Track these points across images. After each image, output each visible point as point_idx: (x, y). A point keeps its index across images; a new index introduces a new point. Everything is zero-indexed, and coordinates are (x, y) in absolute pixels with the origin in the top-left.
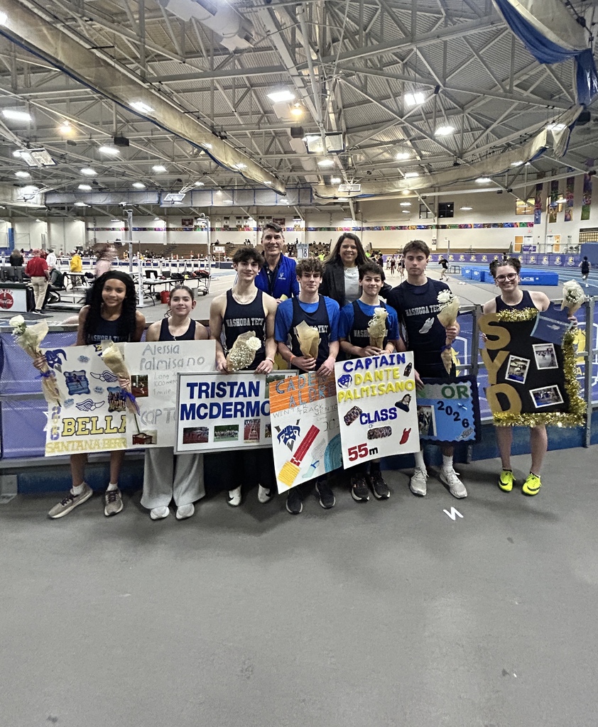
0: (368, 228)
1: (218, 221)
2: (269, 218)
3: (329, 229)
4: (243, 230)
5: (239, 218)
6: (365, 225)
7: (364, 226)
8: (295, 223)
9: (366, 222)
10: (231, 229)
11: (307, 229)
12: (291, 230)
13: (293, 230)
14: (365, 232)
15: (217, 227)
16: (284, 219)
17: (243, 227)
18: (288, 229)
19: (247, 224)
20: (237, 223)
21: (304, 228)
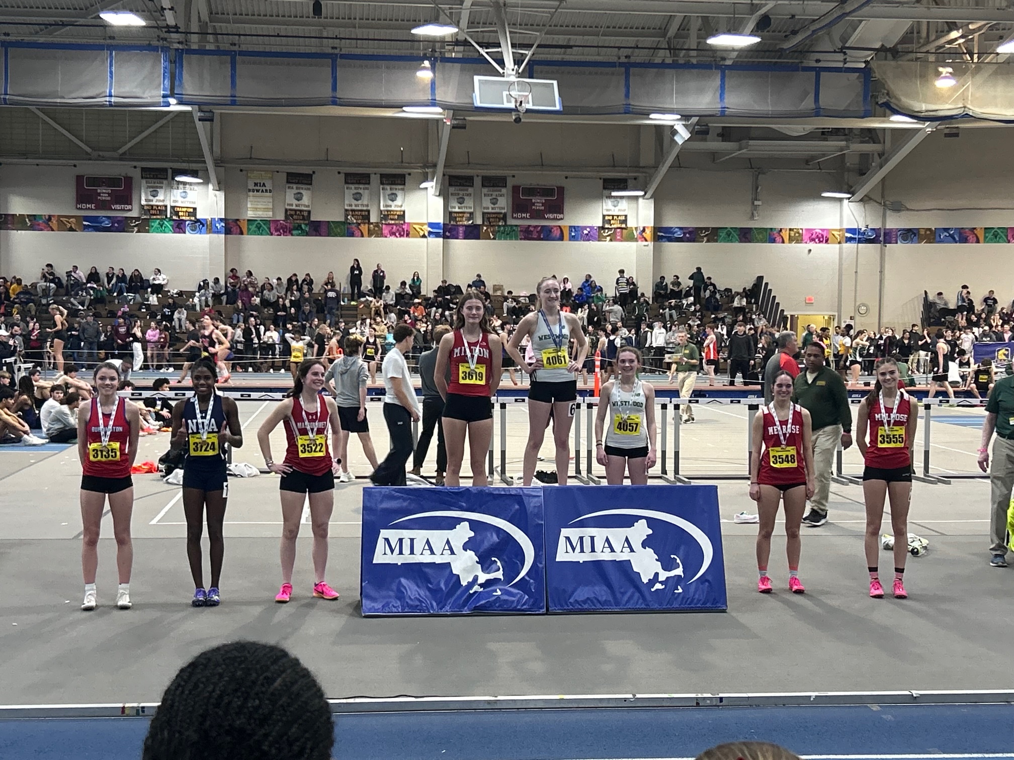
0: (910, 235)
1: (259, 188)
2: (493, 182)
3: (746, 235)
4: (376, 232)
5: (358, 179)
6: (894, 223)
7: (890, 225)
8: (608, 207)
9: (898, 208)
10: (317, 229)
11: (661, 234)
12: (588, 238)
13: (597, 234)
14: (898, 250)
15: (250, 214)
16: (561, 190)
17: (374, 218)
18: (578, 234)
19: (396, 205)
20: (349, 202)
21: (648, 227)
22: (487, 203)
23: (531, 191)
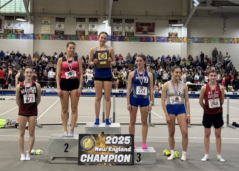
1: (46, 23)
2: (129, 21)
4: (87, 38)
5: (81, 20)
8: (171, 30)
10: (67, 37)
11: (190, 40)
12: (163, 41)
13: (167, 40)
15: (43, 32)
16: (154, 24)
17: (86, 34)
18: (160, 39)
19: (94, 29)
20: (78, 28)
21: (185, 37)
22: (127, 28)
23: (143, 24)
